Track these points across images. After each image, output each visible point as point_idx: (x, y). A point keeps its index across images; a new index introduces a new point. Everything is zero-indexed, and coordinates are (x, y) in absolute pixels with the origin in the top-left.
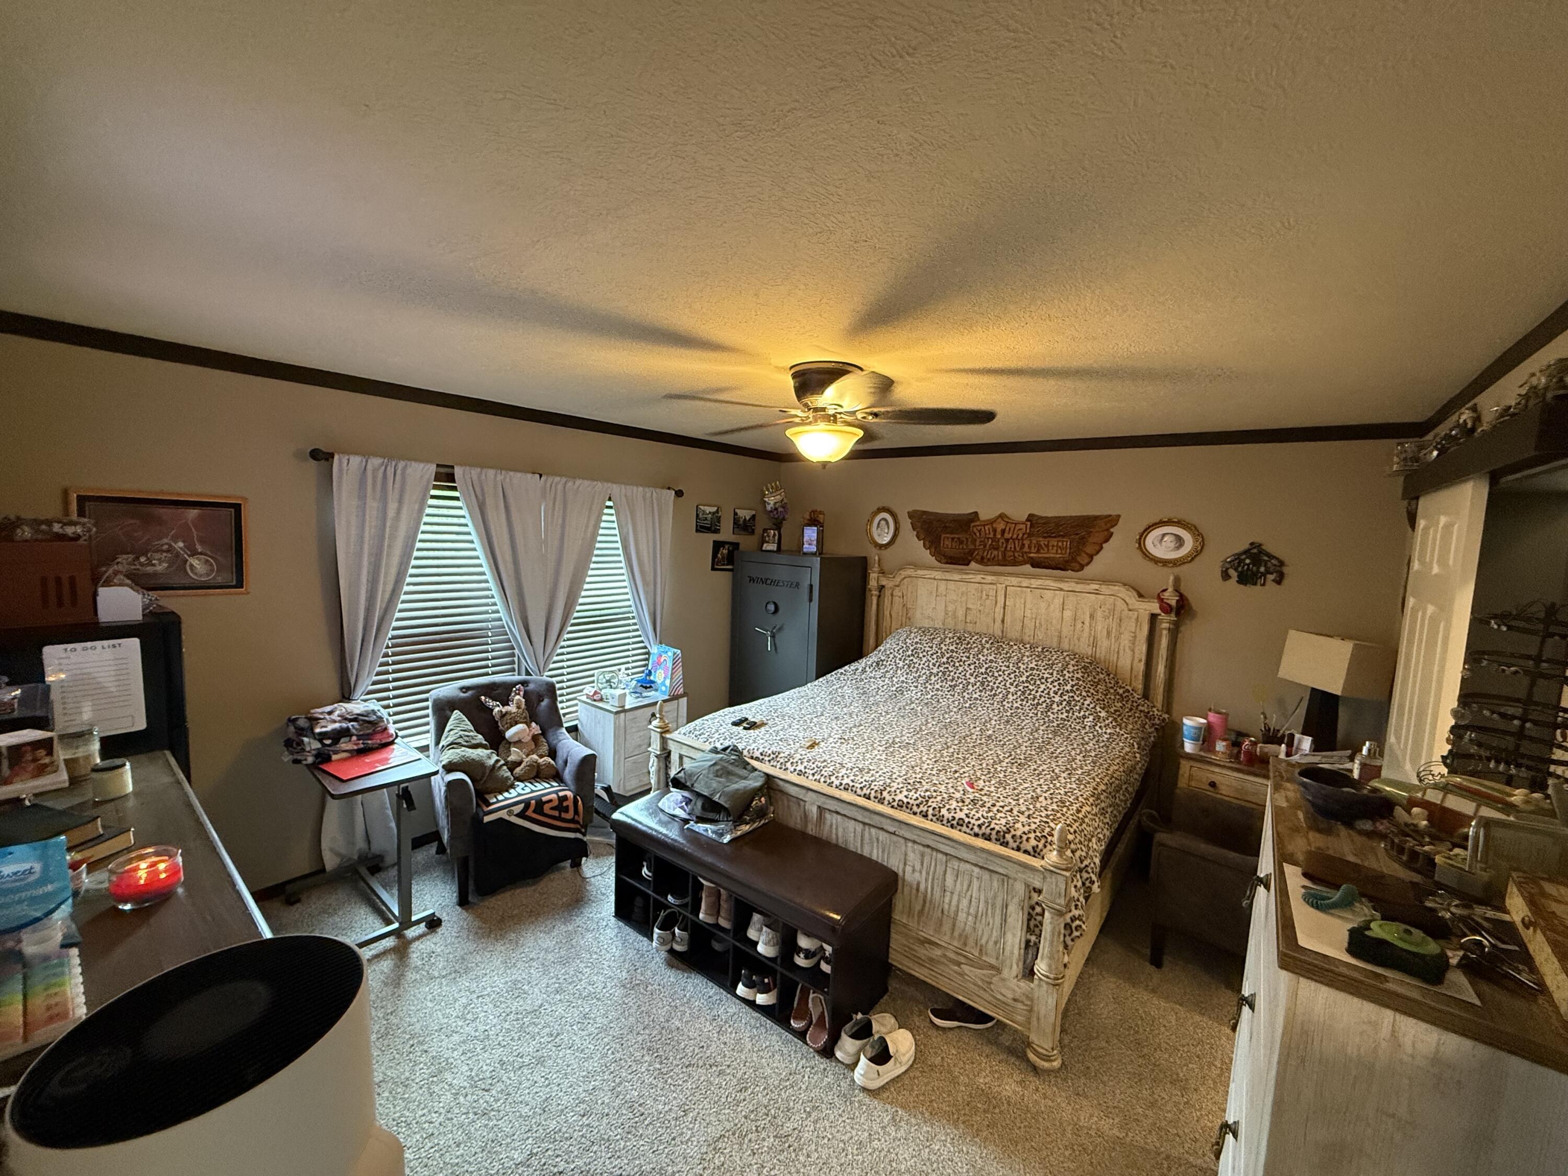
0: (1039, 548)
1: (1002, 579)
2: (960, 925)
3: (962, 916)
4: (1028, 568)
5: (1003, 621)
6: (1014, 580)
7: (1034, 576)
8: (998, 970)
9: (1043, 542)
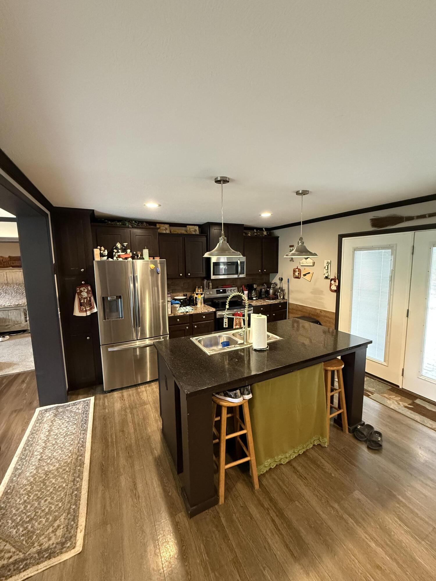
0: (13, 263)
1: (5, 271)
2: (13, 320)
3: (13, 319)
4: (11, 268)
5: (7, 280)
6: (8, 271)
7: (13, 269)
8: (21, 323)
9: (14, 262)
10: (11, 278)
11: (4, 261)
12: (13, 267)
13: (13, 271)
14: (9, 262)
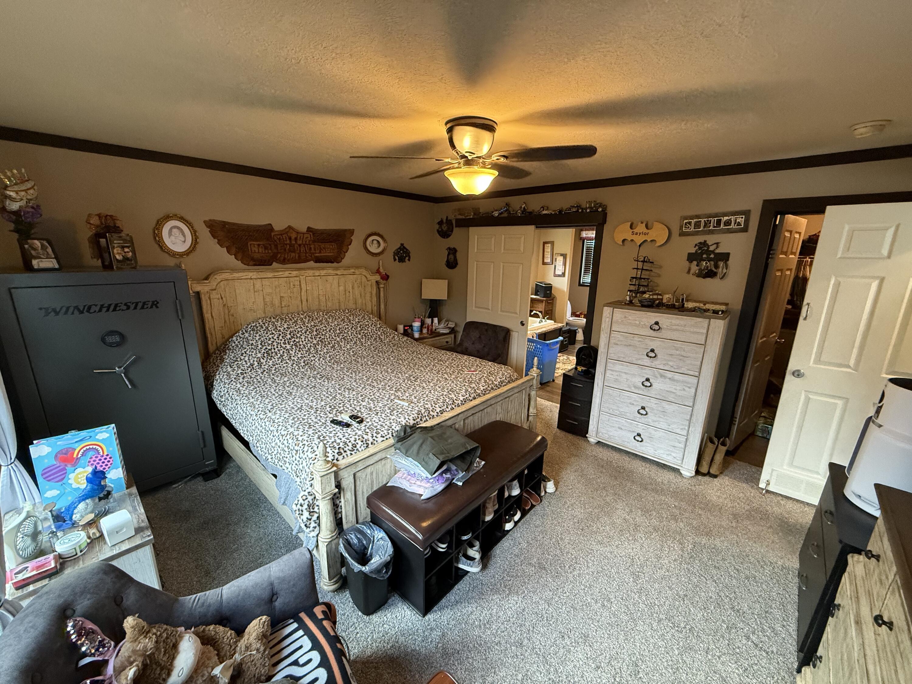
0: (320, 250)
1: (302, 272)
5: (307, 300)
6: (310, 272)
7: (323, 269)
9: (322, 246)
10: (316, 293)
11: (300, 242)
12: (318, 260)
13: (323, 272)
14: (312, 246)
